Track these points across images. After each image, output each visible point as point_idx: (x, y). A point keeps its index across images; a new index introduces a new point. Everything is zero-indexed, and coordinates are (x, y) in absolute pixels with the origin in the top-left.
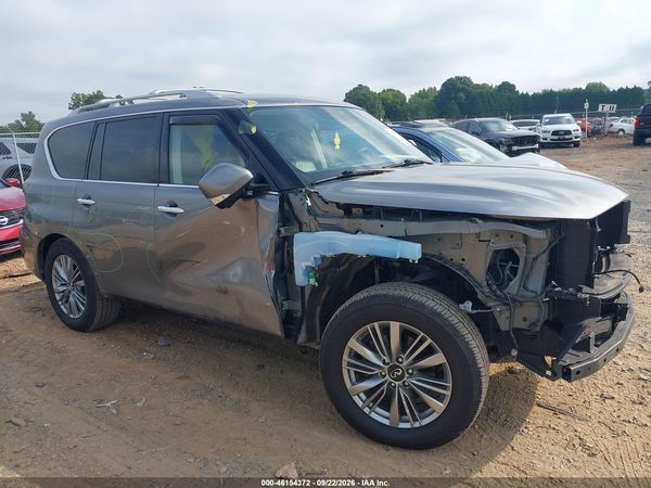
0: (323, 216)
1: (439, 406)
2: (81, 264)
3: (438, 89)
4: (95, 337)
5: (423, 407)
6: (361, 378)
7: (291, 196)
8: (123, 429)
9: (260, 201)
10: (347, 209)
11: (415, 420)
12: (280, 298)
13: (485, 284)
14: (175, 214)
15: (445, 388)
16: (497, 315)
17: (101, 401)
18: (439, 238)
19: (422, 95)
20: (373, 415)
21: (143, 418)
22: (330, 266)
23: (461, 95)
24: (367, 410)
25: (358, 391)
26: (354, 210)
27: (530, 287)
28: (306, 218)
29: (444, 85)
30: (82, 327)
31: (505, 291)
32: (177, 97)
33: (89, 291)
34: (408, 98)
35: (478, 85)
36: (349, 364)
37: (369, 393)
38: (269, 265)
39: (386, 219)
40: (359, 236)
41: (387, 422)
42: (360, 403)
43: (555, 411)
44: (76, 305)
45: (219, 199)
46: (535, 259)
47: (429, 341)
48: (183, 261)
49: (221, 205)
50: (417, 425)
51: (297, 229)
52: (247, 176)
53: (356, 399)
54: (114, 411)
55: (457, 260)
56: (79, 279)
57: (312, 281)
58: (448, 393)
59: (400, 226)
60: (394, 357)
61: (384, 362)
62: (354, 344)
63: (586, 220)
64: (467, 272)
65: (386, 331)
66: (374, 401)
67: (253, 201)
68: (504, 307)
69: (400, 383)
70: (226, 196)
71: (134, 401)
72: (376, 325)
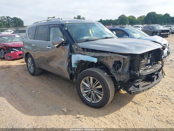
0: (79, 51)
1: (101, 98)
2: (33, 60)
3: (146, 16)
4: (35, 77)
5: (98, 98)
6: (85, 90)
7: (72, 45)
8: (34, 97)
9: (66, 46)
10: (83, 49)
11: (96, 101)
12: (69, 70)
13: (112, 69)
14: (49, 49)
15: (102, 94)
16: (115, 77)
17: (32, 91)
18: (103, 57)
19: (141, 17)
20: (87, 99)
21: (39, 95)
22: (80, 63)
23: (153, 17)
24: (85, 98)
25: (84, 93)
26: (85, 49)
27: (125, 71)
28: (75, 51)
29: (147, 15)
30: (33, 74)
31: (117, 71)
32: (46, 21)
33: (34, 66)
34: (136, 18)
35: (158, 15)
36: (82, 87)
37: (86, 93)
38: (67, 62)
39: (91, 52)
40: (85, 56)
41: (90, 101)
42: (84, 96)
43: (135, 103)
44: (32, 69)
45: (56, 46)
46: (126, 64)
47: (98, 82)
48: (51, 60)
49: (57, 47)
50: (96, 102)
51: (73, 54)
52: (62, 40)
53: (83, 95)
54: (33, 93)
55: (106, 63)
56: (32, 63)
57: (76, 66)
58: (103, 95)
59: (93, 54)
60: (92, 86)
61: (89, 87)
62: (83, 82)
63: (138, 54)
64: (108, 66)
65: (90, 79)
66: (87, 95)
67: (64, 46)
68: (117, 75)
69: (93, 92)
70: (58, 45)
71: (38, 92)
72: (87, 77)
